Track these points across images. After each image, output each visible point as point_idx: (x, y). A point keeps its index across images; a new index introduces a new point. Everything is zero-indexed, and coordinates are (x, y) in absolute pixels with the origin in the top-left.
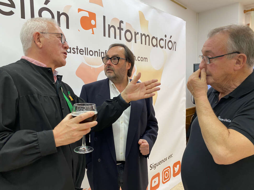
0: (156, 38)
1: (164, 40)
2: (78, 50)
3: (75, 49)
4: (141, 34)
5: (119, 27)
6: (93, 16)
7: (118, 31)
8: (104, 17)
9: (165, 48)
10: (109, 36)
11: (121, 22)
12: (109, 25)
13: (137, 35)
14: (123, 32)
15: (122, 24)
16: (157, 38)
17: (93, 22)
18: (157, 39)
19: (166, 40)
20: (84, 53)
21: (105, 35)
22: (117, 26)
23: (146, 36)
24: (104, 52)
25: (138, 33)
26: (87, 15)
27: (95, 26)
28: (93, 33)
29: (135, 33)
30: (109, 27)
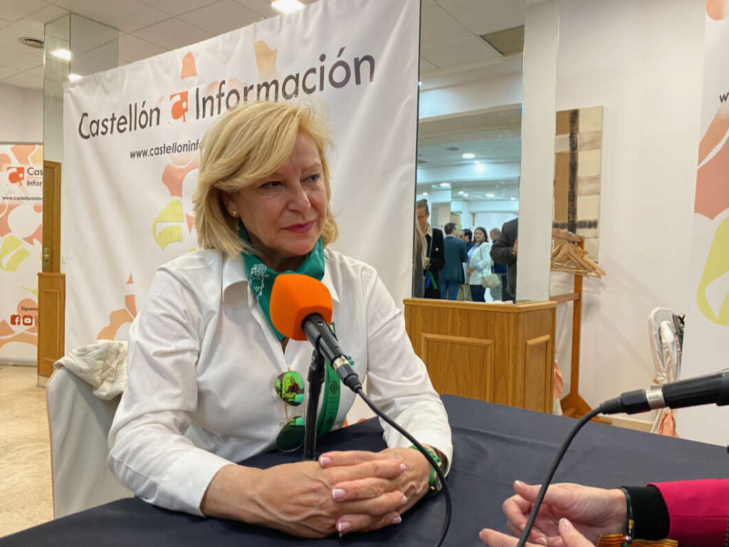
0: (295, 76)
1: (318, 71)
4: (259, 86)
5: (218, 93)
6: (184, 96)
7: (216, 101)
8: (198, 90)
9: (322, 88)
10: (204, 116)
11: (223, 82)
12: (204, 99)
13: (250, 93)
14: (223, 99)
15: (223, 86)
16: (298, 75)
17: (184, 105)
18: (297, 80)
19: (322, 68)
20: (171, 151)
21: (198, 118)
22: (215, 94)
23: (269, 83)
24: (196, 142)
25: (252, 87)
26: (178, 98)
27: (186, 110)
28: (184, 121)
29: (245, 88)
30: (204, 101)
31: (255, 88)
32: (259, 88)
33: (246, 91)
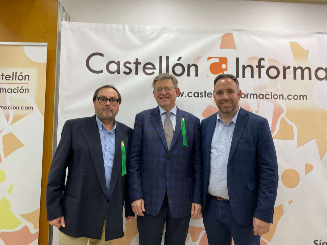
0: (325, 69)
2: (206, 94)
3: (202, 93)
4: (295, 67)
5: (258, 65)
6: (224, 60)
7: (256, 70)
8: (237, 59)
10: (244, 77)
11: (263, 59)
12: (244, 66)
13: (287, 70)
14: (264, 71)
15: (262, 61)
17: (224, 66)
18: (326, 71)
20: (212, 96)
22: (255, 64)
23: (304, 68)
25: (289, 67)
26: (217, 60)
27: (226, 70)
29: (284, 67)
30: (244, 68)
31: (292, 69)
32: (295, 69)
33: (285, 69)
